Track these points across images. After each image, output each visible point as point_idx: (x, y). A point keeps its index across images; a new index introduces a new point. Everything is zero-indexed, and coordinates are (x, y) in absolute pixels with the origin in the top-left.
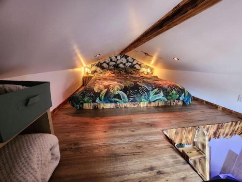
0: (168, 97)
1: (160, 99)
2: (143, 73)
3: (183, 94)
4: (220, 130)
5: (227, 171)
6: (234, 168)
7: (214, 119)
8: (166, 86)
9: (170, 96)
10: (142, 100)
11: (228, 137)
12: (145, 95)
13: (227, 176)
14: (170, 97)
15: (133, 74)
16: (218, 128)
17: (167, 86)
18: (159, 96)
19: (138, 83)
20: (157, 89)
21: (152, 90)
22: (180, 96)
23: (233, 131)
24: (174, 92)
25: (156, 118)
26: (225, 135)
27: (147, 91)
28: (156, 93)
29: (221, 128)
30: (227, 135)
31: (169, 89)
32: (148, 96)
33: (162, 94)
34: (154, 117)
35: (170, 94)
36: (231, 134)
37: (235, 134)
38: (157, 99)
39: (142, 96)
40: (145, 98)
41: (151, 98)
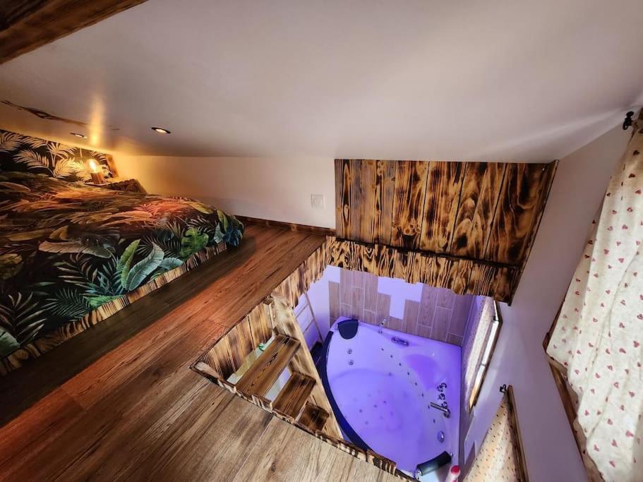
0: (182, 253)
1: (159, 268)
2: (72, 178)
3: (218, 227)
4: (305, 275)
5: (336, 314)
6: (341, 306)
7: (292, 257)
8: (163, 222)
9: (186, 245)
10: (94, 302)
11: (319, 277)
12: (97, 282)
13: (339, 324)
14: (189, 250)
15: (16, 197)
16: (301, 274)
17: (164, 219)
18: (151, 261)
19: (44, 247)
20: (135, 244)
21: (118, 255)
22: (212, 236)
23: (321, 263)
24: (193, 231)
25: (167, 335)
26: (314, 278)
27: (97, 263)
28: (138, 257)
29: (305, 271)
30: (316, 276)
31: (175, 229)
32: (112, 277)
33: (158, 252)
34: (161, 334)
35: (184, 240)
36: (322, 270)
37: (325, 265)
38: (148, 272)
39: (83, 290)
40: (100, 292)
41: (123, 282)
